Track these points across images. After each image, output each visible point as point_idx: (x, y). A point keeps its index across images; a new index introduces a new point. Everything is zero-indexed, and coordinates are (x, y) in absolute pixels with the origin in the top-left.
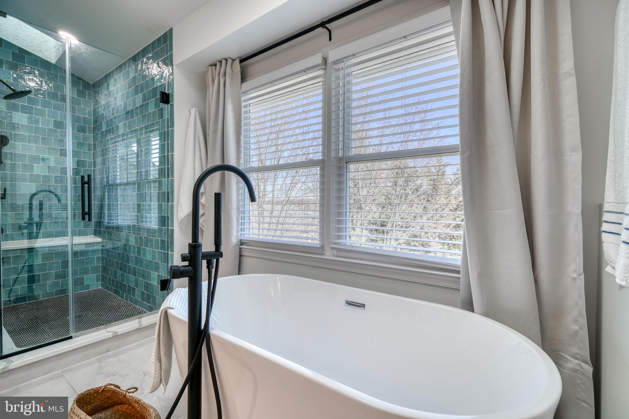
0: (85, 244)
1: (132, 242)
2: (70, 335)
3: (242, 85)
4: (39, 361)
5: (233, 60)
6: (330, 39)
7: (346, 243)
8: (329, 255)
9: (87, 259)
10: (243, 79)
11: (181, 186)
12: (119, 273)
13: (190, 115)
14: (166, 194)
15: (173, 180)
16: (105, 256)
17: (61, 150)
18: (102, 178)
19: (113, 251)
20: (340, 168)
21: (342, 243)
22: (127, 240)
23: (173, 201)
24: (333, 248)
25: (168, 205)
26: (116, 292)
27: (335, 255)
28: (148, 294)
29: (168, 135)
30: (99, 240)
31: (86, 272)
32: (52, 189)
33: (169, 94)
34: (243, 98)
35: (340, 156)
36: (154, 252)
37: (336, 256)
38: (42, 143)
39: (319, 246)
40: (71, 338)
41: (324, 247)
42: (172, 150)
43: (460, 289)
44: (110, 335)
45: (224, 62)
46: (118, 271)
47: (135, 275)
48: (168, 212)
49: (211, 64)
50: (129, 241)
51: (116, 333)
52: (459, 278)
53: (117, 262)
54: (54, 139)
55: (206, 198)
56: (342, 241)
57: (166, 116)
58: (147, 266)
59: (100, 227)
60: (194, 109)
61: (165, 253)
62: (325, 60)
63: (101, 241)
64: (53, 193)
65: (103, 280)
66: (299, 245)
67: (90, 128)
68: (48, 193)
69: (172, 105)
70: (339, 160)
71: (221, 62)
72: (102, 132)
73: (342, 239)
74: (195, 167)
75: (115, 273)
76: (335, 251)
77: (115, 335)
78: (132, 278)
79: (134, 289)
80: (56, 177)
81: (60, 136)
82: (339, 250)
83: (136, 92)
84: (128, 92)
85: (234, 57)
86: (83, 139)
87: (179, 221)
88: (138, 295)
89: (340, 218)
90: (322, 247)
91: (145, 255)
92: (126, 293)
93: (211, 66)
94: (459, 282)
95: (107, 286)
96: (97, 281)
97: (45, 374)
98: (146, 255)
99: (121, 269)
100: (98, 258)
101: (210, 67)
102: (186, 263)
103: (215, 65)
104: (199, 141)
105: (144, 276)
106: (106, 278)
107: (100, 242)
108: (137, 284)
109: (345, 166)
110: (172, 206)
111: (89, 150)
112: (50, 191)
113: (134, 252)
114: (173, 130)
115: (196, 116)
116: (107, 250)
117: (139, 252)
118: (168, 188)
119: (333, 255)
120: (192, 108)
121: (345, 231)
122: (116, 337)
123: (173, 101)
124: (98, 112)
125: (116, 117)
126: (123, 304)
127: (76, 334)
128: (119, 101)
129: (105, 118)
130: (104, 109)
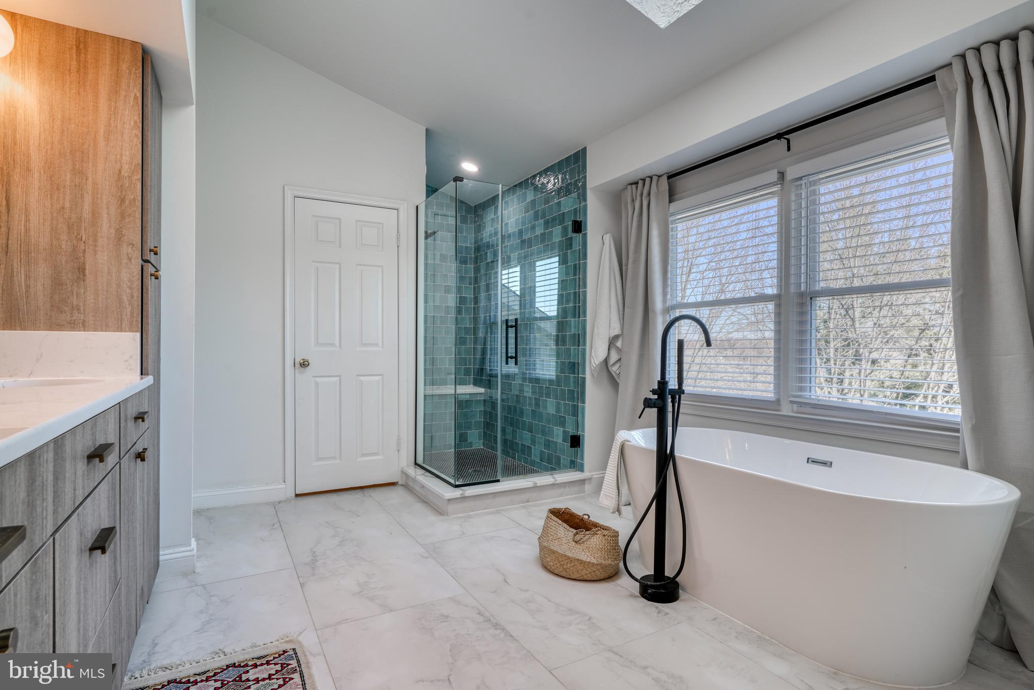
0: (470, 394)
1: (527, 392)
2: (498, 479)
3: (670, 206)
4: (478, 495)
5: (659, 176)
6: (789, 149)
7: (810, 396)
8: (786, 410)
9: (470, 412)
10: (672, 198)
11: (595, 327)
13: (604, 244)
14: (577, 336)
15: (585, 321)
16: (489, 410)
17: (445, 286)
18: (485, 317)
20: (802, 305)
21: (804, 396)
22: (521, 390)
23: (585, 344)
24: (792, 402)
25: (578, 349)
27: (796, 411)
28: (549, 454)
29: (580, 268)
30: (482, 390)
31: (469, 428)
33: (581, 221)
34: (671, 219)
35: (802, 290)
36: (559, 403)
37: (797, 413)
39: (773, 400)
40: (498, 481)
41: (780, 402)
42: (585, 286)
43: (959, 452)
45: (648, 180)
46: (507, 427)
47: (531, 432)
48: (578, 358)
49: (631, 182)
50: (524, 391)
51: (536, 483)
52: (958, 437)
55: (622, 341)
56: (807, 394)
57: (576, 246)
58: (549, 421)
59: (482, 375)
60: (608, 235)
61: (574, 406)
62: (782, 175)
63: (484, 392)
65: (486, 438)
66: (746, 399)
67: (471, 258)
69: (585, 234)
70: (801, 295)
71: (644, 180)
72: (488, 264)
73: (805, 391)
74: (611, 305)
76: (795, 406)
77: (535, 485)
78: (527, 435)
79: (530, 448)
82: (801, 404)
83: (536, 217)
84: (523, 218)
85: (659, 173)
86: (464, 272)
87: (593, 368)
88: (535, 455)
89: (802, 375)
90: (778, 402)
91: (545, 407)
93: (631, 184)
94: (958, 443)
96: (480, 439)
97: (485, 509)
98: (547, 408)
99: (512, 425)
100: (480, 411)
101: (629, 187)
102: (656, 397)
103: (637, 183)
104: (614, 272)
105: (543, 433)
106: (490, 435)
107: (482, 393)
108: (533, 442)
109: (808, 303)
110: (584, 350)
111: (470, 284)
113: (530, 404)
114: (585, 264)
115: (610, 244)
117: (537, 405)
118: (578, 330)
119: (793, 411)
120: (606, 234)
121: (809, 382)
122: (535, 488)
123: (586, 230)
124: (482, 240)
125: (507, 245)
126: (518, 465)
127: (502, 479)
128: (512, 227)
129: (492, 246)
130: (491, 235)
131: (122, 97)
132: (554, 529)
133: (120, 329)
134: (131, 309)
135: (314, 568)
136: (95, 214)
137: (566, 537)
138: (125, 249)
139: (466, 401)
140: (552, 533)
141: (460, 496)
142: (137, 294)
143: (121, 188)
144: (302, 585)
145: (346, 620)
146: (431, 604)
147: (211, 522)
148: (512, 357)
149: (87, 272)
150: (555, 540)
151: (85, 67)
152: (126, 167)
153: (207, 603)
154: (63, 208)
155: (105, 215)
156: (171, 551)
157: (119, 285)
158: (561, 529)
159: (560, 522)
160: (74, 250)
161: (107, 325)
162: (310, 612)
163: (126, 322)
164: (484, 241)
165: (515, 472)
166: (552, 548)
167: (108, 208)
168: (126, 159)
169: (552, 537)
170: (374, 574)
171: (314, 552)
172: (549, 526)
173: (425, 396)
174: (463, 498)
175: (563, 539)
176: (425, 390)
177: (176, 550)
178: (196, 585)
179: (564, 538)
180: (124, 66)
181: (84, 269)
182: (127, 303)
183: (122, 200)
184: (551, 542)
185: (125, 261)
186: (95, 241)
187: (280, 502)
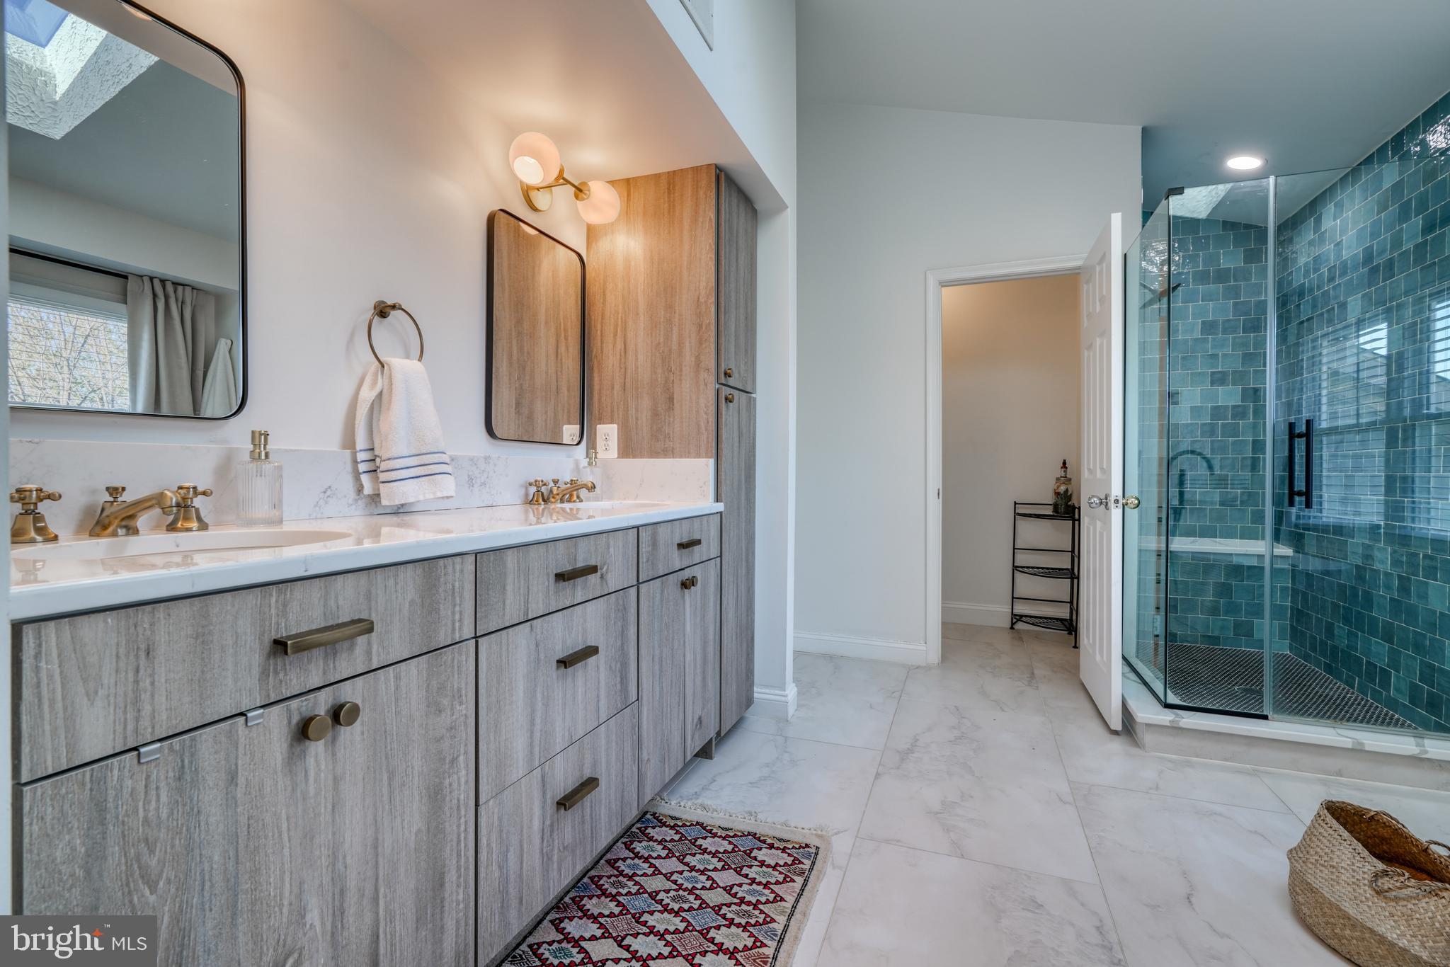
0: (1261, 556)
1: (1382, 563)
4: (1209, 732)
12: (1341, 629)
16: (1302, 588)
17: (1213, 373)
19: (1323, 579)
22: (1368, 558)
26: (1329, 669)
30: (1286, 551)
31: (1257, 614)
32: (1197, 448)
38: (1183, 366)
40: (1265, 717)
44: (1348, 743)
46: (1336, 624)
47: (1390, 642)
50: (1373, 559)
51: (1362, 744)
53: (1335, 606)
54: (1202, 356)
58: (1432, 626)
59: (1288, 524)
63: (1292, 555)
64: (1199, 454)
65: (1293, 638)
68: (1189, 456)
72: (1301, 324)
75: (1330, 629)
77: (1359, 748)
78: (1380, 645)
79: (1385, 672)
80: (1203, 425)
81: (1212, 348)
83: (1405, 213)
84: (1377, 223)
86: (1254, 345)
88: (1398, 690)
91: (1423, 597)
92: (1360, 677)
95: (1305, 652)
96: (1282, 637)
97: (1226, 760)
98: (1427, 598)
99: (1347, 620)
100: (1284, 589)
105: (1419, 648)
106: (1303, 634)
107: (1288, 557)
108: (1395, 662)
112: (1193, 452)
113: (1388, 587)
116: (1308, 575)
117: (1404, 589)
122: (1358, 752)
124: (1290, 283)
125: (1339, 284)
126: (1355, 700)
127: (1275, 716)
128: (1349, 247)
129: (1308, 292)
130: (1307, 273)
131: (700, 225)
132: (1327, 844)
133: (698, 456)
134: (708, 436)
135: (903, 759)
136: (681, 344)
137: (1354, 871)
138: (703, 375)
139: (1249, 568)
140: (1318, 850)
141: (1168, 724)
142: (712, 419)
143: (699, 315)
144: (878, 775)
145: (898, 841)
146: (1025, 875)
147: (835, 672)
148: (1300, 494)
149: (675, 401)
150: (1323, 865)
151: (674, 206)
152: (703, 292)
153: (777, 758)
154: (659, 343)
155: (687, 344)
156: (767, 691)
157: (698, 412)
158: (1347, 851)
159: (1346, 834)
160: (666, 382)
161: (689, 453)
162: (864, 812)
163: (703, 449)
164: (1295, 285)
165: (1340, 712)
166: (1310, 879)
167: (690, 337)
168: (703, 284)
169: (1317, 858)
170: (972, 797)
171: (918, 740)
172: (1315, 833)
173: (1140, 551)
174: (1176, 729)
175: (1343, 871)
176: (1140, 542)
177: (772, 692)
178: (781, 735)
179: (1345, 869)
180: (701, 193)
181: (673, 398)
182: (703, 428)
183: (700, 326)
184: (1310, 866)
185: (702, 387)
186: (681, 370)
187: (918, 667)
